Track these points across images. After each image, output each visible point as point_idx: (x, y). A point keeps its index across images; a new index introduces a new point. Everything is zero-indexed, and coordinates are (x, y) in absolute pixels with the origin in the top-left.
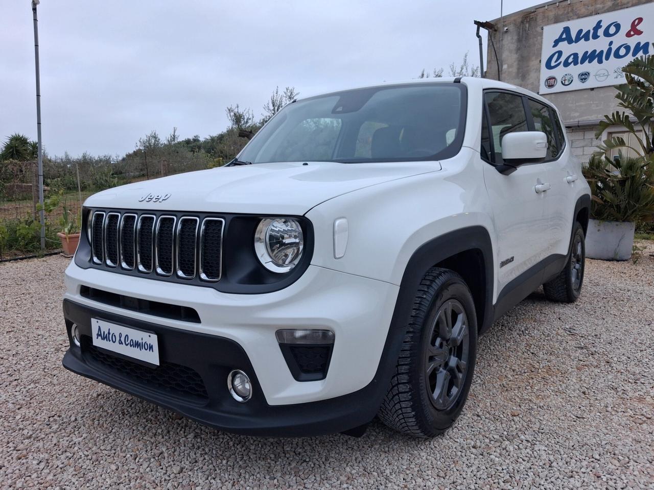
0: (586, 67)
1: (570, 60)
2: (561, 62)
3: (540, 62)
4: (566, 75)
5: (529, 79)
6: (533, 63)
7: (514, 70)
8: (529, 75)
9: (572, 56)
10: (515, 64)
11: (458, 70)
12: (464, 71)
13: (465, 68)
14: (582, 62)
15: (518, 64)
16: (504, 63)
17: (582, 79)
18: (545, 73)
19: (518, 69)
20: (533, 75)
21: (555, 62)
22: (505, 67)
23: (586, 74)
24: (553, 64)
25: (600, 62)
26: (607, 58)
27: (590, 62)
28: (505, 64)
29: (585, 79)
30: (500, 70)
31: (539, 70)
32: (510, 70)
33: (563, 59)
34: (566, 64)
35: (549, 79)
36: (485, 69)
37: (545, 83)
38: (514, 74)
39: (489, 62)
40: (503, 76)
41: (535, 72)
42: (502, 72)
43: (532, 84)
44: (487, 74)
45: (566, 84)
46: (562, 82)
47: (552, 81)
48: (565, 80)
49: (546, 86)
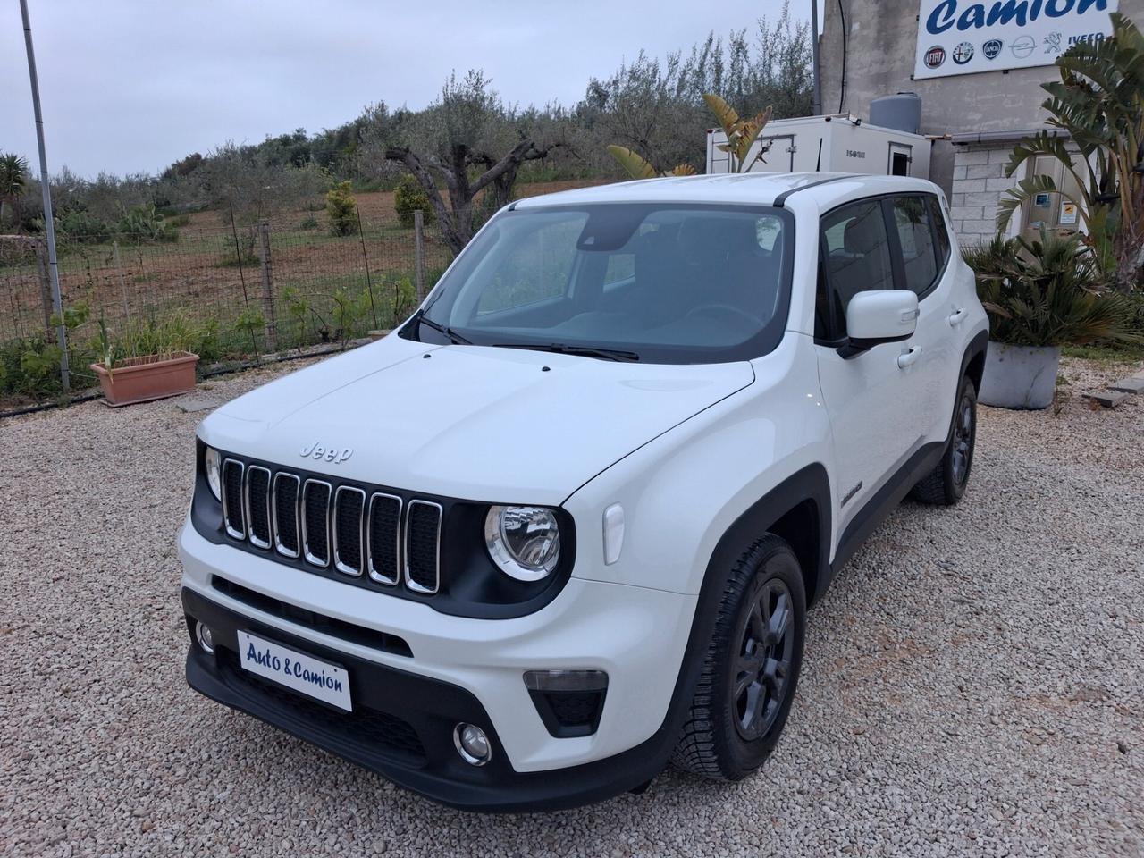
0: (996, 31)
1: (970, 17)
2: (954, 20)
3: (918, 20)
4: (962, 44)
5: (896, 51)
6: (906, 20)
7: (871, 33)
8: (897, 43)
9: (974, 11)
10: (875, 21)
11: (773, 30)
12: (783, 30)
13: (784, 25)
14: (990, 23)
15: (879, 22)
16: (853, 20)
17: (988, 53)
18: (926, 41)
19: (879, 32)
20: (903, 44)
21: (945, 20)
22: (856, 27)
23: (995, 44)
24: (940, 24)
25: (1021, 22)
26: (1034, 16)
27: (1004, 22)
28: (856, 22)
29: (995, 53)
30: (847, 32)
31: (914, 34)
32: (865, 33)
33: (957, 15)
34: (963, 25)
35: (931, 52)
36: (820, 32)
37: (925, 58)
38: (871, 41)
39: (827, 18)
40: (852, 44)
41: (909, 38)
42: (851, 36)
43: (903, 59)
44: (824, 41)
45: (961, 60)
46: (954, 57)
47: (937, 55)
48: (959, 54)
49: (926, 64)
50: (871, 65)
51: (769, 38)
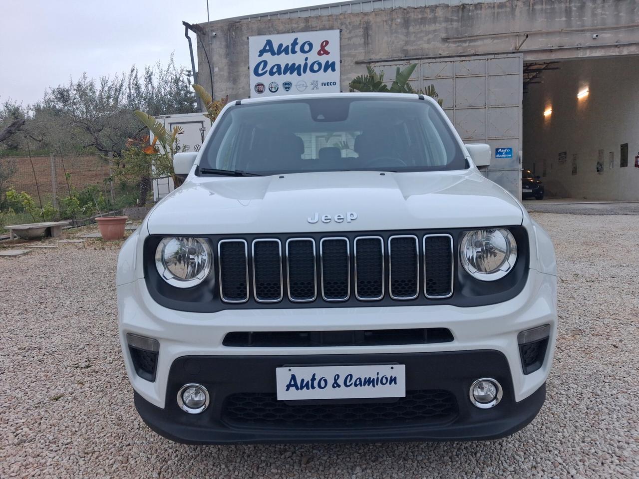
0: (288, 77)
1: (275, 70)
2: (267, 71)
3: (249, 68)
4: (272, 83)
5: (240, 83)
6: (242, 69)
7: (225, 73)
8: (240, 79)
9: (276, 67)
10: (226, 68)
11: (165, 68)
12: (171, 69)
13: (172, 66)
14: (285, 73)
15: (229, 69)
16: (215, 66)
17: (286, 88)
18: (254, 80)
19: (229, 73)
20: (243, 80)
21: (262, 70)
22: (216, 69)
23: (288, 84)
24: (260, 72)
25: (299, 74)
26: (305, 72)
27: (291, 73)
28: (216, 67)
29: (289, 88)
30: (212, 72)
31: (248, 76)
32: (222, 73)
33: (268, 68)
34: (272, 73)
35: (258, 85)
36: (197, 70)
37: (255, 88)
38: (225, 77)
39: (200, 64)
40: (215, 79)
41: (245, 77)
42: (214, 74)
43: (243, 88)
44: (199, 76)
45: (273, 91)
46: (269, 89)
47: (261, 87)
48: (272, 87)
49: (256, 91)
50: (227, 90)
51: (163, 72)
